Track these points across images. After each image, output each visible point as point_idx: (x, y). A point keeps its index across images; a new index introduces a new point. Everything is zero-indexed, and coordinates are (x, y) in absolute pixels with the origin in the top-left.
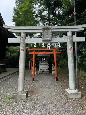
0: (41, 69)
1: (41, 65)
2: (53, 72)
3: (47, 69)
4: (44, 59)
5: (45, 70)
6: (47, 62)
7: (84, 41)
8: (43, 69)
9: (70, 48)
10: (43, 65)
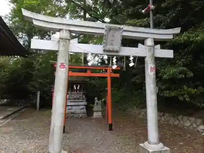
0: (70, 107)
1: (70, 99)
2: (95, 115)
3: (82, 107)
4: (77, 87)
5: (78, 111)
6: (83, 94)
7: (172, 56)
8: (74, 108)
9: (151, 68)
10: (75, 99)
